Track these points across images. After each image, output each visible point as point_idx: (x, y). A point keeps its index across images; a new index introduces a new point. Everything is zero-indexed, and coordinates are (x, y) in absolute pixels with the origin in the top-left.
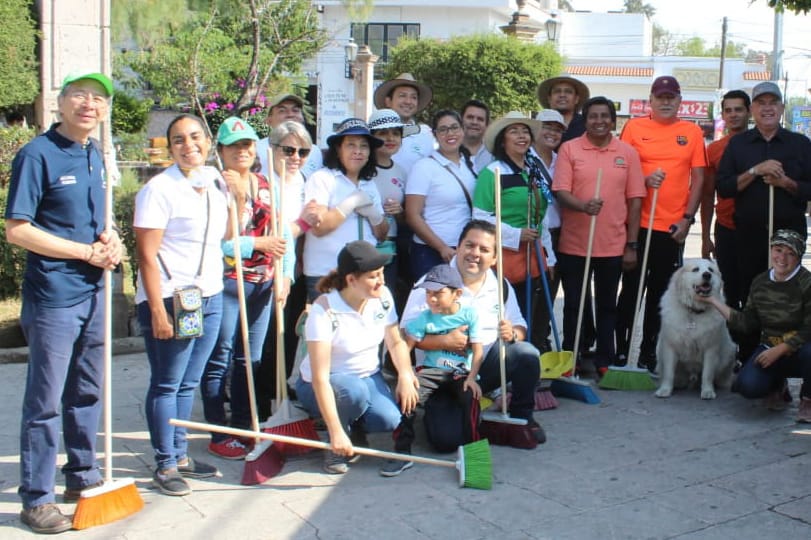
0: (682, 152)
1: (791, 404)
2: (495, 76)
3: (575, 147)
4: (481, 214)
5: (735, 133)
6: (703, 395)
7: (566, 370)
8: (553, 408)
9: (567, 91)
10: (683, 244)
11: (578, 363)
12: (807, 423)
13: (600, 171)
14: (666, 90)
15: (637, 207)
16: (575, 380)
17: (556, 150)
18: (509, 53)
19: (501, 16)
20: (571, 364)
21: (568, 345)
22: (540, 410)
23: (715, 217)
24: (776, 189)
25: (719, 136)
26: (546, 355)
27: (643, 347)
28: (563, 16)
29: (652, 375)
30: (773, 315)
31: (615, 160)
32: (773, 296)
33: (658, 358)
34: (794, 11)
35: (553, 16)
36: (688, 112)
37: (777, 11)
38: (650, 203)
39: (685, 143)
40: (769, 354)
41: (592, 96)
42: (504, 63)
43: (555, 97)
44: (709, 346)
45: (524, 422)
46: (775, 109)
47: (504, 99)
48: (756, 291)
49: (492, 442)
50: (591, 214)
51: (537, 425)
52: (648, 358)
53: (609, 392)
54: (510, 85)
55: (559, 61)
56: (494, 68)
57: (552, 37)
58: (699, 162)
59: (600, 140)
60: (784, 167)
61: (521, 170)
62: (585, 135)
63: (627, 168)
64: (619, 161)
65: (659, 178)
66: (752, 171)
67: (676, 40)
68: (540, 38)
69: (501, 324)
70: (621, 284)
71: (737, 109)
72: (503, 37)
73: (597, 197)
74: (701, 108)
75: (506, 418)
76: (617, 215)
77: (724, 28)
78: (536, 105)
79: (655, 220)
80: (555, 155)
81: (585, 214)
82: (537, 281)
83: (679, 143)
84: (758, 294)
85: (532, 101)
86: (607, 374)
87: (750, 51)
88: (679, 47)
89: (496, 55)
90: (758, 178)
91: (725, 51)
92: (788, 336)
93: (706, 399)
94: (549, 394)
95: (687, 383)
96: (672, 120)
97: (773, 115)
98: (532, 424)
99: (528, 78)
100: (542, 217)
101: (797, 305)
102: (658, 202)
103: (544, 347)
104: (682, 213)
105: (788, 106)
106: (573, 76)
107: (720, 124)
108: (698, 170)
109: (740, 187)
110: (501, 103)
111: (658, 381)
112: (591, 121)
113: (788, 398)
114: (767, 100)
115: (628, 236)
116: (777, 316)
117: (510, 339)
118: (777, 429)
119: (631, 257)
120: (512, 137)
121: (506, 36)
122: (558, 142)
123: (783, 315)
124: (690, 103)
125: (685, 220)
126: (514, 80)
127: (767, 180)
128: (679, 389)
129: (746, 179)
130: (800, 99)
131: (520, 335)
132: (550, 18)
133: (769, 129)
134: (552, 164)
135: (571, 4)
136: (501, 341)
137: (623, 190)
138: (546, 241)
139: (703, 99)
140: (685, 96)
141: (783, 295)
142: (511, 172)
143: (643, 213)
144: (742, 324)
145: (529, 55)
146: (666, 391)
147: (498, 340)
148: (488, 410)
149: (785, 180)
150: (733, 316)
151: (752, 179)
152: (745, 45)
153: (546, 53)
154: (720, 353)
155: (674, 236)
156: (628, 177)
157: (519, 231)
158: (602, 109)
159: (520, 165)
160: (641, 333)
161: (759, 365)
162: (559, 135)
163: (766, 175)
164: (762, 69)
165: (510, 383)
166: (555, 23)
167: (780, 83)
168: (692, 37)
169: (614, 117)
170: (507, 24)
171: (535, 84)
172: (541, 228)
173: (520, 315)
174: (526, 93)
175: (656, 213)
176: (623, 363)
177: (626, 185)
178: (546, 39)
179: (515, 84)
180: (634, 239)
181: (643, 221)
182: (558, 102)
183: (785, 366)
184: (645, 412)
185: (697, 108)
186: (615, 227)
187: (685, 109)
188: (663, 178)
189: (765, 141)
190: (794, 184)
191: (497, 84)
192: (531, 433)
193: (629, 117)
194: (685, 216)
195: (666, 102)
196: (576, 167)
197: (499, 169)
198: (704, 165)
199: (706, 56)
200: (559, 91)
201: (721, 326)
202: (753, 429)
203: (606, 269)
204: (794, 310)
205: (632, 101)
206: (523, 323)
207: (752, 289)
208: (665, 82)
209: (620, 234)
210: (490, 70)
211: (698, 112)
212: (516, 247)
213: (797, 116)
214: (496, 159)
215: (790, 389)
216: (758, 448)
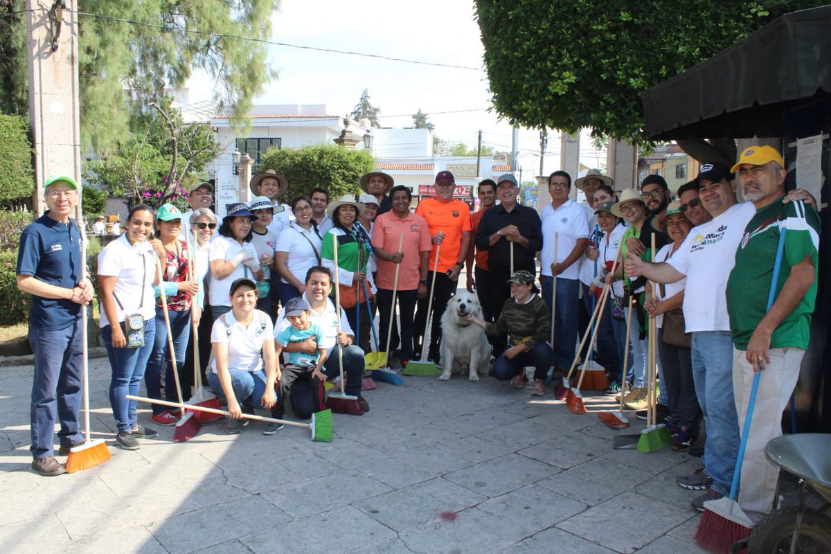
0: (456, 221)
1: (527, 383)
2: (331, 172)
3: (385, 219)
4: (327, 262)
5: (487, 208)
6: (470, 378)
7: (381, 365)
8: (374, 389)
9: (379, 181)
10: (457, 282)
11: (389, 359)
12: (539, 396)
13: (402, 234)
14: (445, 179)
15: (426, 257)
16: (387, 370)
17: (373, 221)
18: (340, 157)
19: (334, 132)
20: (385, 361)
21: (382, 348)
22: (365, 390)
23: (475, 263)
24: (515, 244)
25: (477, 209)
26: (369, 355)
27: (431, 347)
28: (375, 132)
29: (438, 366)
30: (516, 325)
31: (411, 227)
32: (518, 313)
33: (441, 354)
34: (526, 127)
35: (368, 131)
36: (457, 193)
37: (515, 127)
38: (435, 255)
39: (458, 216)
40: (512, 351)
41: (395, 185)
42: (337, 163)
43: (372, 185)
44: (473, 346)
45: (355, 398)
46: (512, 191)
47: (337, 187)
48: (506, 309)
49: (334, 411)
50: (396, 263)
51: (363, 400)
52: (435, 355)
53: (409, 377)
54: (341, 178)
55: (372, 161)
56: (330, 167)
57: (367, 146)
58: (467, 228)
59: (402, 213)
60: (520, 230)
61: (351, 232)
62: (392, 210)
63: (420, 232)
64: (414, 227)
65: (440, 238)
66: (499, 233)
67: (448, 146)
68: (360, 147)
69: (340, 334)
70: (416, 306)
71: (489, 192)
72: (335, 146)
73: (400, 251)
74: (465, 190)
75: (344, 396)
76: (413, 262)
77: (480, 137)
78: (358, 191)
79: (438, 265)
80: (372, 224)
81: (392, 263)
82: (364, 306)
83: (454, 215)
84: (507, 312)
85: (355, 188)
86: (407, 366)
87: (497, 152)
88: (450, 151)
89: (331, 158)
90: (503, 238)
91: (480, 152)
92: (526, 339)
93: (472, 381)
94: (371, 379)
95: (460, 372)
96: (449, 200)
97: (511, 195)
98: (361, 399)
99: (352, 173)
100: (366, 263)
101: (532, 320)
102: (440, 253)
103: (368, 350)
104: (455, 261)
105: (522, 188)
106: (383, 171)
107: (477, 201)
108: (465, 233)
109: (492, 243)
110: (335, 190)
111: (442, 370)
112: (395, 202)
113: (525, 379)
114: (507, 185)
115: (421, 277)
116: (519, 326)
117: (346, 344)
118: (520, 400)
119: (423, 290)
120: (343, 213)
121: (337, 145)
122: (374, 216)
123: (523, 326)
124: (459, 187)
125: (457, 266)
126: (344, 174)
127: (509, 238)
128: (454, 375)
129: (495, 239)
130: (530, 183)
131: (351, 341)
132: (366, 133)
133: (509, 204)
134: (371, 231)
135: (380, 123)
136: (339, 345)
137: (417, 247)
138: (370, 278)
139: (467, 183)
140: (457, 183)
141: (523, 313)
142: (345, 234)
143: (431, 261)
144: (495, 332)
145: (353, 158)
146: (446, 376)
147: (337, 345)
148: (331, 391)
149: (520, 238)
150: (488, 327)
151: (499, 238)
152: (493, 148)
153: (364, 157)
154: (481, 351)
155: (450, 276)
156: (420, 238)
157: (353, 273)
158: (403, 193)
159: (350, 229)
160: (430, 338)
161: (506, 358)
162: (375, 212)
163: (508, 235)
164: (505, 163)
165: (346, 372)
166: (369, 136)
167: (517, 174)
168: (458, 143)
169: (410, 197)
170: (338, 137)
171: (358, 177)
172: (366, 269)
173: (349, 327)
174: (351, 182)
175: (439, 260)
176: (418, 358)
177: (419, 243)
178: (363, 147)
179: (344, 177)
180: (425, 279)
181: (430, 266)
182: (373, 188)
183: (523, 359)
184: (433, 390)
185: (462, 190)
186: (412, 270)
187: (455, 192)
188: (443, 238)
189: (507, 213)
190: (527, 240)
191: (332, 177)
192: (360, 405)
193: (418, 197)
194: (457, 264)
195: (445, 188)
196: (386, 232)
197: (336, 232)
198: (470, 229)
199: (467, 156)
200: (375, 181)
201: (481, 334)
202: (504, 400)
203: (407, 298)
204: (530, 323)
205: (420, 186)
206: (352, 333)
207: (504, 307)
208: (445, 174)
209: (416, 275)
210: (328, 168)
211: (463, 193)
212: (350, 283)
213: (528, 194)
214: (335, 227)
215: (527, 374)
216: (507, 413)
